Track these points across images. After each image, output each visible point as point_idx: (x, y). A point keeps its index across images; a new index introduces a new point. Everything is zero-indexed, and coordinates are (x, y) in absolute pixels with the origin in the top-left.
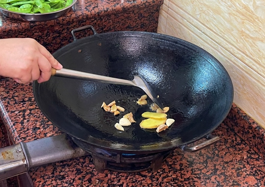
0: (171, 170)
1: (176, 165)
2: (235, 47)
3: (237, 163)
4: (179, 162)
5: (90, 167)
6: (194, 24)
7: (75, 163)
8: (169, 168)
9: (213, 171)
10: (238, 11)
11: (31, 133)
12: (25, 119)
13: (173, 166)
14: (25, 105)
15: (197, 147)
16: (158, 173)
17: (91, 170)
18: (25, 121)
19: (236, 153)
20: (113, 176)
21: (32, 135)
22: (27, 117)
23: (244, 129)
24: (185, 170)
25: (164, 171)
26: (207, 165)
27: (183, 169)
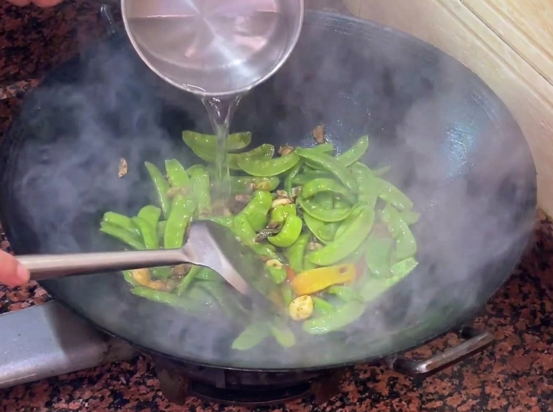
1: (378, 381)
3: (542, 379)
5: (149, 387)
7: (110, 374)
9: (479, 400)
13: (370, 385)
15: (429, 363)
16: (331, 403)
24: (401, 397)
25: (344, 398)
26: (461, 384)
27: (397, 394)
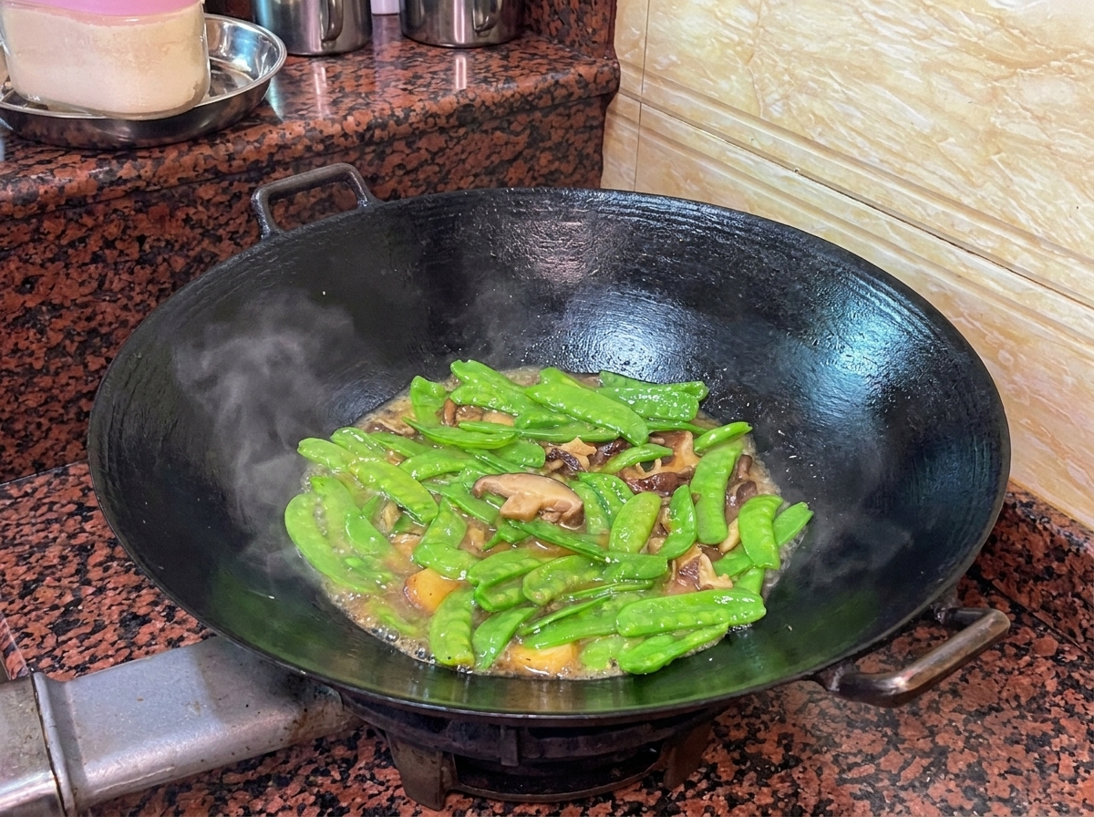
0: (747, 771)
1: (763, 741)
4: (776, 730)
6: (759, 148)
7: (313, 766)
8: (735, 762)
11: (113, 644)
13: (750, 750)
16: (691, 785)
19: (1007, 669)
21: (118, 650)
22: (95, 574)
23: (1030, 560)
24: (806, 764)
25: (712, 775)
26: (896, 735)
27: (798, 761)
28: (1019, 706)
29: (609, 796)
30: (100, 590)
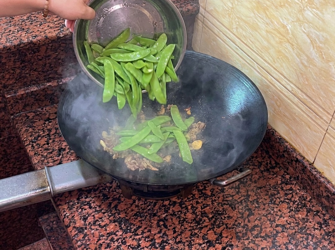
0: (202, 197)
1: (207, 190)
2: (272, 66)
3: (270, 189)
4: (210, 187)
5: (117, 192)
6: (230, 38)
7: (102, 188)
8: (199, 194)
9: (246, 197)
10: (275, 30)
12: (50, 139)
13: (203, 192)
14: (50, 124)
15: (226, 181)
16: (188, 199)
17: (118, 196)
18: (51, 141)
19: (270, 177)
20: (141, 203)
22: (52, 137)
23: (279, 152)
24: (216, 196)
25: (194, 197)
26: (239, 191)
28: (270, 187)
29: (169, 199)
30: (54, 141)
